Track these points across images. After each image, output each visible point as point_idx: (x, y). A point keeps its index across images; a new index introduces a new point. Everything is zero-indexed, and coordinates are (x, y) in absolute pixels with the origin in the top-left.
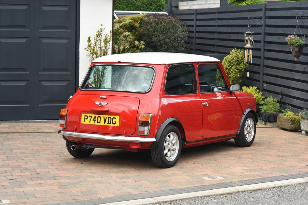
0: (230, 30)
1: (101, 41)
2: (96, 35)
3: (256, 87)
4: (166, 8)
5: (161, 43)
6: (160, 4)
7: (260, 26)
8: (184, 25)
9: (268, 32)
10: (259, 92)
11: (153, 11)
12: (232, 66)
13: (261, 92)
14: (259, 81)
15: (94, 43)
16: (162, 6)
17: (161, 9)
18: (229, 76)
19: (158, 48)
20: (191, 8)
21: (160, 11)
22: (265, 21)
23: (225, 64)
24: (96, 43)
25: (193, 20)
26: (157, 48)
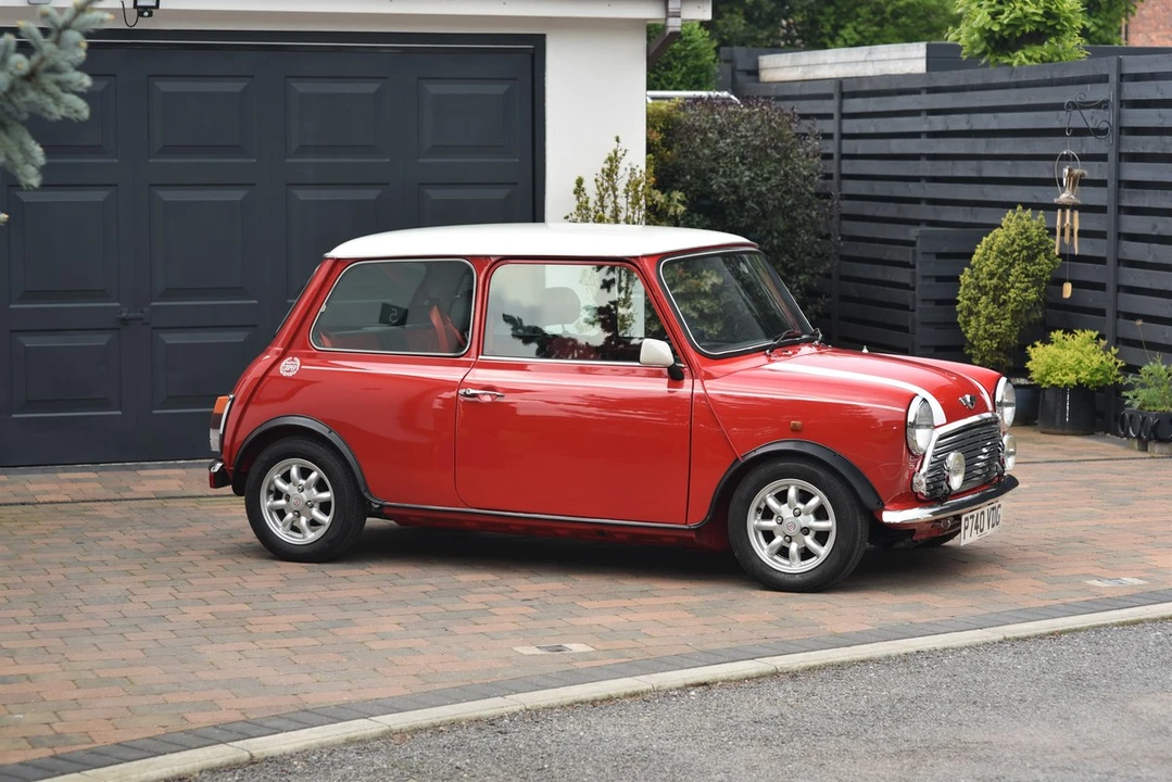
0: (980, 146)
1: (615, 189)
2: (603, 171)
3: (1097, 333)
4: (720, 78)
5: (739, 197)
6: (699, 63)
7: (1104, 132)
8: (805, 135)
9: (1131, 151)
10: (1106, 349)
11: (675, 89)
12: (1012, 265)
13: (1113, 348)
14: (1102, 312)
15: (597, 198)
16: (706, 71)
17: (704, 79)
18: (1003, 297)
19: (730, 214)
20: (811, 76)
21: (700, 88)
22: (1119, 117)
23: (987, 259)
24: (602, 198)
25: (829, 116)
26: (727, 212)
